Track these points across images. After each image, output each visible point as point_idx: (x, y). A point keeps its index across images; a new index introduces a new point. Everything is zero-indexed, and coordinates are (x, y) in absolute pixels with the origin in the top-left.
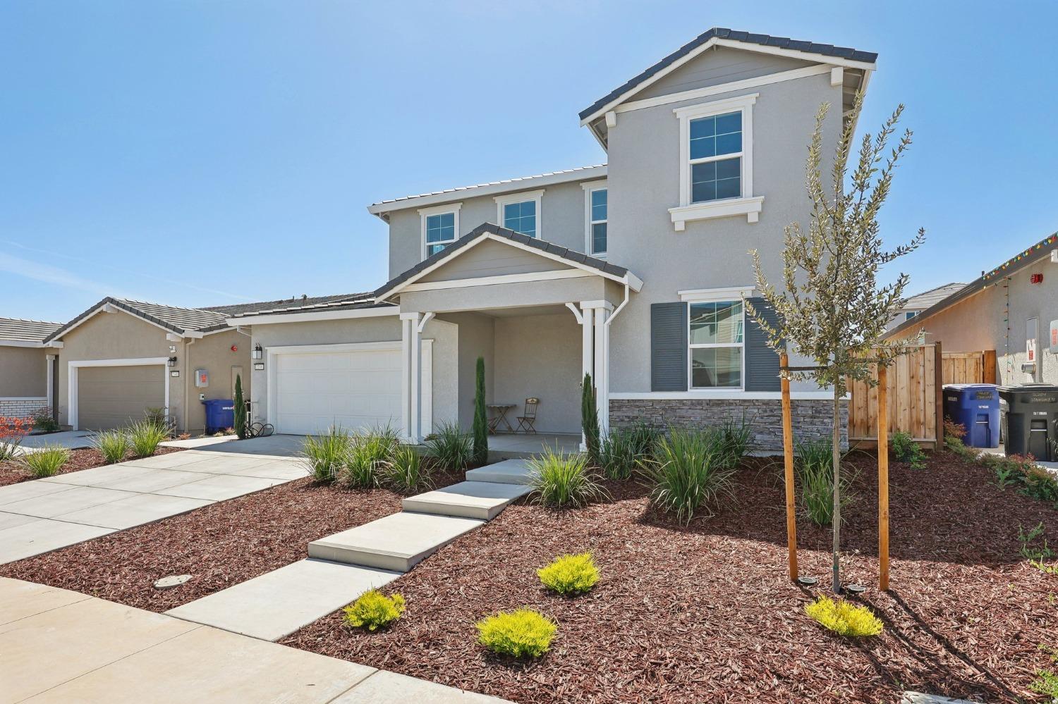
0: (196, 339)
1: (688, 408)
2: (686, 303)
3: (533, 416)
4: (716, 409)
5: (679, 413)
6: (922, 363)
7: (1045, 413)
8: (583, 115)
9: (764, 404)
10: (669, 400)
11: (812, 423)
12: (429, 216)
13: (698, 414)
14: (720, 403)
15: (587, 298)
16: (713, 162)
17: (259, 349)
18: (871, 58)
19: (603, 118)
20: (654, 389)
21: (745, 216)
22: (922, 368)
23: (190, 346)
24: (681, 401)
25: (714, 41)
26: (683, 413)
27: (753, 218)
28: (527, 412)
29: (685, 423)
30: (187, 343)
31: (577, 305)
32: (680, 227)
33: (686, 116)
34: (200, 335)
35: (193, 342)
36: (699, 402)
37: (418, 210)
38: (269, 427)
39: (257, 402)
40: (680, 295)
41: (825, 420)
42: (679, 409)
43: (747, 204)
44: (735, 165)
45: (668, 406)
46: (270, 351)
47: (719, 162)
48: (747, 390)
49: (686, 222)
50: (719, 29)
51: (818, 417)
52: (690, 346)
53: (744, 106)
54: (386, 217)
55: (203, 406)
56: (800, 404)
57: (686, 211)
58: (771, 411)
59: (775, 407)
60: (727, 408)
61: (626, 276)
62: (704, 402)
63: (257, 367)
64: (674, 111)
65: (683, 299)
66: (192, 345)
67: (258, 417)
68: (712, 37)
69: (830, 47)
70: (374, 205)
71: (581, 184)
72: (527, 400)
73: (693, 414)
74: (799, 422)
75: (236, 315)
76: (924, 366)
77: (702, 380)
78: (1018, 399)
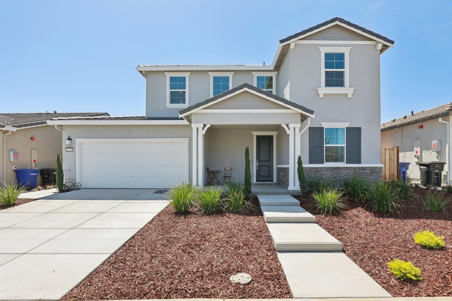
0: (12, 132)
1: (325, 170)
2: (323, 127)
3: (230, 176)
4: (335, 171)
5: (320, 173)
6: (393, 154)
7: (438, 171)
8: (282, 41)
9: (353, 169)
10: (317, 167)
11: (370, 176)
12: (171, 76)
13: (329, 173)
14: (337, 168)
15: (292, 123)
16: (333, 72)
17: (70, 139)
18: (392, 42)
19: (289, 44)
20: (310, 163)
21: (346, 95)
22: (393, 156)
23: (6, 136)
24: (322, 168)
25: (337, 22)
26: (323, 173)
27: (350, 96)
28: (226, 174)
29: (324, 176)
30: (4, 134)
31: (287, 125)
32: (321, 96)
33: (324, 51)
34: (15, 129)
35: (10, 133)
36: (329, 168)
37: (165, 73)
38: (77, 184)
39: (68, 170)
40: (321, 124)
41: (375, 175)
42: (321, 171)
43: (347, 90)
44: (342, 74)
45: (317, 170)
46: (78, 141)
47: (336, 72)
48: (347, 163)
49: (324, 94)
50: (340, 18)
51: (373, 173)
52: (325, 145)
53: (346, 51)
54: (145, 74)
55: (15, 173)
56: (366, 168)
57: (324, 90)
58: (356, 171)
59: (358, 170)
60: (340, 170)
61: (314, 114)
62: (331, 168)
63: (68, 150)
64: (319, 47)
65: (322, 126)
66: (8, 135)
67: (69, 179)
68: (337, 21)
69: (379, 35)
70: (139, 66)
71: (252, 72)
72: (225, 168)
73: (327, 173)
74: (366, 175)
75: (54, 119)
76: (394, 155)
77: (329, 159)
78: (431, 166)
